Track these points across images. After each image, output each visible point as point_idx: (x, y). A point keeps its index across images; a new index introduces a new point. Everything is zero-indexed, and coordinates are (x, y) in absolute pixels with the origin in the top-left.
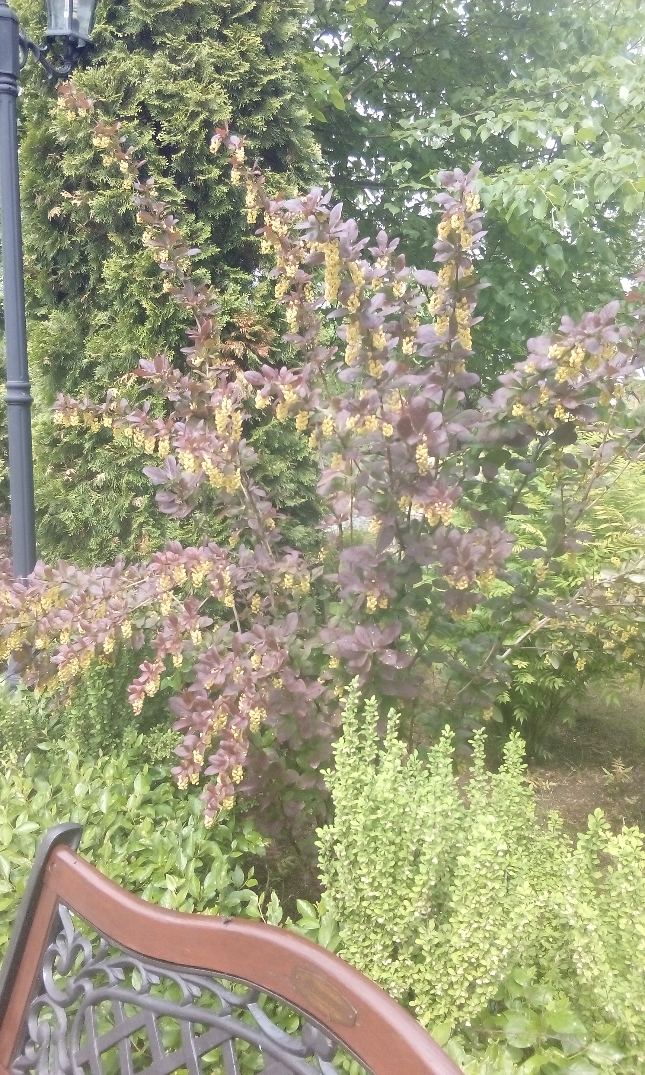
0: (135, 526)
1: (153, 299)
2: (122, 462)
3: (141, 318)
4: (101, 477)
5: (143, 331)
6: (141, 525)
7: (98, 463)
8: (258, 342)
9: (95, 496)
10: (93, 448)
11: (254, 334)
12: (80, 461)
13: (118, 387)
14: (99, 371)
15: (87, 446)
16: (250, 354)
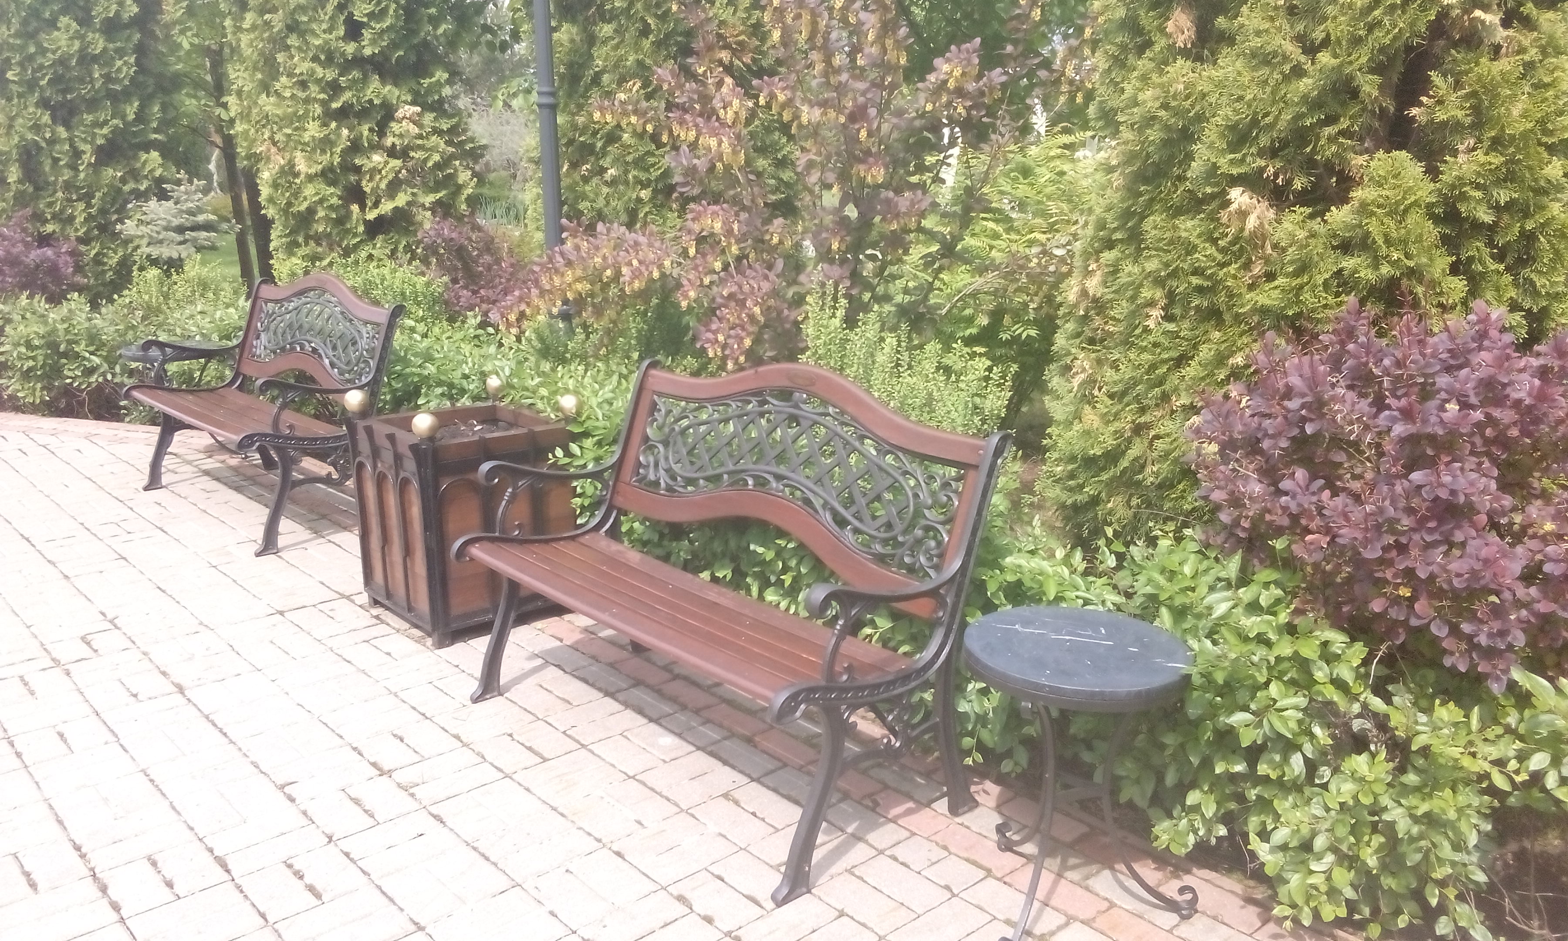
0: (641, 215)
1: (656, 16)
2: (629, 159)
3: (645, 31)
4: (612, 172)
5: (646, 44)
6: (646, 214)
7: (609, 159)
8: (742, 51)
9: (605, 190)
10: (604, 147)
11: (740, 43)
12: (592, 159)
13: (624, 92)
14: (606, 78)
15: (599, 144)
16: (737, 62)
